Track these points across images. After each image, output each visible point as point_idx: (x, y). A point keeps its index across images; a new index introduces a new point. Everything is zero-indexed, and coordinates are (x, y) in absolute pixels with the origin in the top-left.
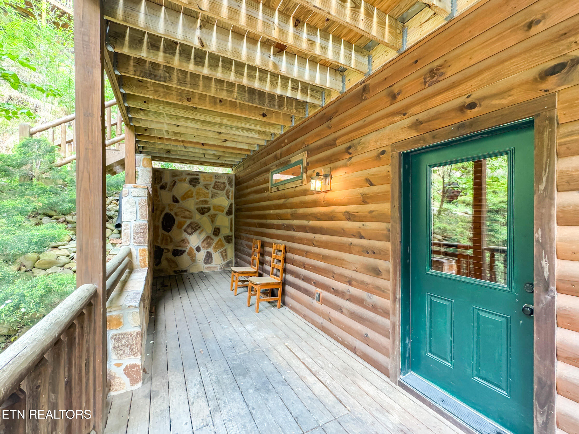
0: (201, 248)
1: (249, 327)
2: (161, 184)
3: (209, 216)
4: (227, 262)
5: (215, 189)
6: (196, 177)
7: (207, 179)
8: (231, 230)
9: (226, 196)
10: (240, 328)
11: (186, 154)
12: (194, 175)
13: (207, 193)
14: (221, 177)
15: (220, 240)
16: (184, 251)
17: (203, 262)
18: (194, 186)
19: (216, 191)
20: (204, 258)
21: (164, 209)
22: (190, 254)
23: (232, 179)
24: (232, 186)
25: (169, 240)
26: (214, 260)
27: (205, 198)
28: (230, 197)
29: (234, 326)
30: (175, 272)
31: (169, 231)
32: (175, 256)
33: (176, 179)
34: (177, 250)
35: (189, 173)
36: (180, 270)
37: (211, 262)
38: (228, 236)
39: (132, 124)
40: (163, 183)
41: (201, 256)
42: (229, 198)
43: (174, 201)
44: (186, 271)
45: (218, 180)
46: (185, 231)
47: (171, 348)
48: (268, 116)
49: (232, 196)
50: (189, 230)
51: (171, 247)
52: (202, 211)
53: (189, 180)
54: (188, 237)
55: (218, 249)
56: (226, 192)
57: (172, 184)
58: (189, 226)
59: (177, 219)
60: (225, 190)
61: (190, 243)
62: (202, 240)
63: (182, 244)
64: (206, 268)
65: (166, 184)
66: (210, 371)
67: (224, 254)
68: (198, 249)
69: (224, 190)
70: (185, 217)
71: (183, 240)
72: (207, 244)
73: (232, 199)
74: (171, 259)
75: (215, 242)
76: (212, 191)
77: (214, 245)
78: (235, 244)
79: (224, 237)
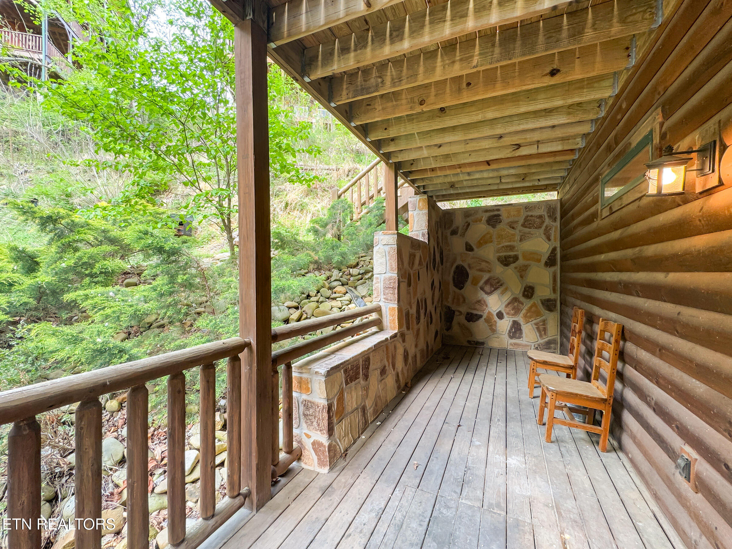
0: (505, 314)
1: (515, 462)
2: (451, 229)
3: (516, 268)
4: (546, 340)
5: (526, 227)
6: (496, 213)
7: (512, 213)
8: (554, 291)
9: (544, 236)
10: (497, 456)
11: (475, 183)
12: (493, 210)
13: (513, 235)
14: (535, 207)
15: (534, 305)
16: (481, 316)
17: (507, 335)
18: (494, 226)
19: (527, 230)
20: (509, 329)
21: (455, 260)
22: (489, 320)
23: (555, 209)
24: (555, 220)
25: (461, 300)
26: (524, 335)
27: (510, 241)
28: (552, 238)
29: (491, 448)
30: (469, 342)
31: (461, 288)
32: (469, 321)
33: (469, 220)
34: (472, 314)
35: (487, 210)
36: (475, 340)
37: (520, 337)
38: (549, 300)
39: (391, 161)
40: (454, 227)
41: (505, 325)
42: (549, 240)
43: (467, 250)
44: (483, 343)
45: (530, 213)
46: (482, 289)
47: (390, 441)
48: (563, 70)
49: (555, 235)
50: (487, 288)
51: (464, 309)
52: (506, 260)
53: (486, 219)
54: (485, 296)
55: (531, 318)
56: (545, 230)
57: (465, 227)
58: (486, 282)
59: (472, 273)
60: (544, 227)
61: (489, 305)
62: (506, 303)
63: (477, 306)
64: (511, 344)
65: (458, 228)
66: (404, 502)
67: (541, 328)
68: (500, 315)
69: (540, 227)
70: (481, 270)
71: (479, 302)
72: (513, 309)
73: (555, 240)
74: (464, 325)
75: (526, 308)
76: (520, 231)
77: (524, 311)
78: (561, 314)
79: (541, 300)
